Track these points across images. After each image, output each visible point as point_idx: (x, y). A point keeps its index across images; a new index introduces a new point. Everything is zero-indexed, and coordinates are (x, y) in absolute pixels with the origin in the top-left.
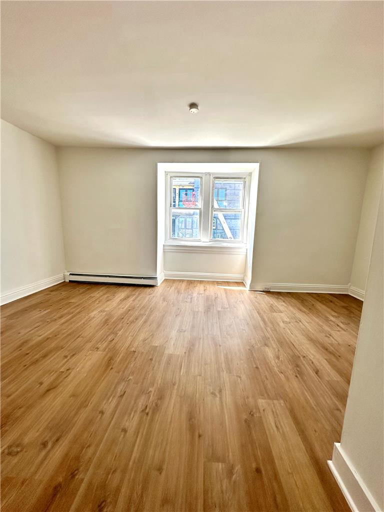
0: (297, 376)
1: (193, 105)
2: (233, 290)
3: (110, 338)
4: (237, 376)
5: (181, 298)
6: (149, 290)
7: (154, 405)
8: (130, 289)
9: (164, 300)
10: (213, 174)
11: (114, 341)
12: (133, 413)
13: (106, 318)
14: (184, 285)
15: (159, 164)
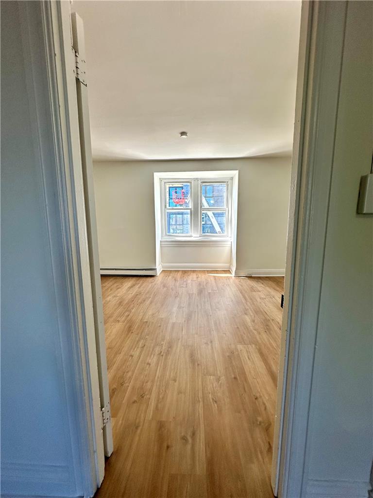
0: (266, 332)
1: (183, 133)
2: (221, 277)
3: (126, 314)
4: (223, 333)
5: (178, 284)
6: (150, 279)
7: (166, 351)
8: (134, 279)
9: (164, 286)
10: (201, 179)
11: (130, 316)
12: (152, 356)
13: (119, 301)
14: (179, 274)
15: (155, 173)
